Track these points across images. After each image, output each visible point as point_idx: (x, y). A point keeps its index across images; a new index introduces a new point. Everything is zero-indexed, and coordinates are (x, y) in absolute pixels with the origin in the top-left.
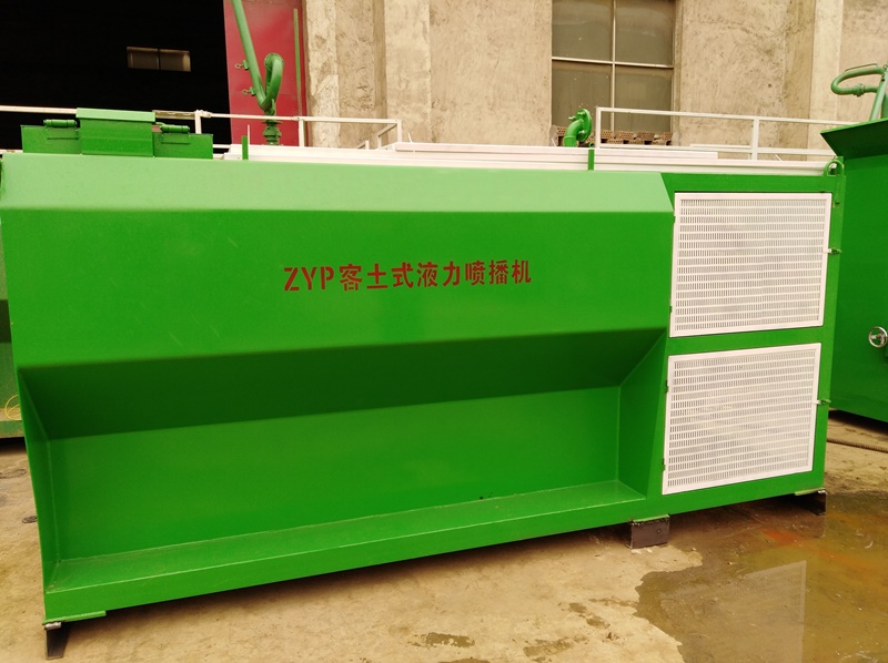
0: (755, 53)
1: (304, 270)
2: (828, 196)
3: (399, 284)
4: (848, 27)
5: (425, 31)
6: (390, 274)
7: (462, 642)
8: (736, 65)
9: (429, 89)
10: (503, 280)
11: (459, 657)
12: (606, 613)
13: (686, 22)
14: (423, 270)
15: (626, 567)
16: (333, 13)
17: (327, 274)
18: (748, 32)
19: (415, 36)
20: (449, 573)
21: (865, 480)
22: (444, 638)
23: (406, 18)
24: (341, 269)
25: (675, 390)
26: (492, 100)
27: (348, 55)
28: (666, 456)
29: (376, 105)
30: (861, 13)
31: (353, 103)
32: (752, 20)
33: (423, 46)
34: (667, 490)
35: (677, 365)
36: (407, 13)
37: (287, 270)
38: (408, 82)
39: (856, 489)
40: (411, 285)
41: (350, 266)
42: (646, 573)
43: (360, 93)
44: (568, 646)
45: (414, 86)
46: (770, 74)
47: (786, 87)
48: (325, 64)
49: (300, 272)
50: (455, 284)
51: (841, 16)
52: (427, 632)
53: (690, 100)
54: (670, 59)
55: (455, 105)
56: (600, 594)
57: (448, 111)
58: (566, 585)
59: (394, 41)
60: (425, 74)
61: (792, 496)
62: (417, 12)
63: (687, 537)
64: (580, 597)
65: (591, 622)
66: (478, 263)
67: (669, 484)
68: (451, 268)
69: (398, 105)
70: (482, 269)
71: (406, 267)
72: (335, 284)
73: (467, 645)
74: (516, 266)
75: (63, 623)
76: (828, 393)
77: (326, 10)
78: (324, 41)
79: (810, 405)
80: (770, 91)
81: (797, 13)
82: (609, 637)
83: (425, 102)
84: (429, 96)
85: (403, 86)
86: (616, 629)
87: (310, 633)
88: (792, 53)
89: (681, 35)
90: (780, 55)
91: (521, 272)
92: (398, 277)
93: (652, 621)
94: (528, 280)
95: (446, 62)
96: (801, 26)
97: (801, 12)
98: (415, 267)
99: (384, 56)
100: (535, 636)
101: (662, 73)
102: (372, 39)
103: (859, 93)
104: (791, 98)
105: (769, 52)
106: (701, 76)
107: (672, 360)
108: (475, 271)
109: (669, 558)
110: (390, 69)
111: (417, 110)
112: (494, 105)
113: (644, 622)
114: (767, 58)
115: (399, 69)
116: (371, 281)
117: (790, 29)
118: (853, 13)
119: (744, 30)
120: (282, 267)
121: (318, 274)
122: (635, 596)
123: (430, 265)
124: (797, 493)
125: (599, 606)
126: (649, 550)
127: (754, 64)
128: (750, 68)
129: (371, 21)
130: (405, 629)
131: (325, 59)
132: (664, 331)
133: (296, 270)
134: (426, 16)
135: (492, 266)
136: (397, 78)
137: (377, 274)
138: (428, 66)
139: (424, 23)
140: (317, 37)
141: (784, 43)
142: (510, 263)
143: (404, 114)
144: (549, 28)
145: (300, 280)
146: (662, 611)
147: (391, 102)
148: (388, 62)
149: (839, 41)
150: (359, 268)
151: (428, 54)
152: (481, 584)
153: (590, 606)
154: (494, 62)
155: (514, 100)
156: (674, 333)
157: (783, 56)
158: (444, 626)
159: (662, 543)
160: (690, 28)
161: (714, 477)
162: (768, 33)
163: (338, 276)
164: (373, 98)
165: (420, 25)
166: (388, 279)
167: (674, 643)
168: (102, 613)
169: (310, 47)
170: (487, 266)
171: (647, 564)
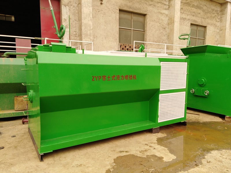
0: (162, 29)
1: (96, 77)
2: (187, 63)
3: (113, 79)
4: (180, 24)
5: (91, 20)
6: (111, 77)
7: (127, 152)
8: (158, 31)
9: (92, 33)
10: (131, 79)
11: (127, 154)
12: (152, 145)
13: (147, 21)
14: (117, 77)
15: (153, 137)
16: (68, 14)
17: (100, 77)
18: (160, 24)
19: (89, 21)
20: (119, 140)
21: (192, 119)
22: (123, 151)
23: (87, 16)
24: (102, 76)
25: (161, 101)
26: (105, 36)
27: (72, 24)
28: (159, 115)
29: (78, 36)
30: (183, 21)
31: (73, 35)
32: (161, 21)
33: (91, 23)
34: (159, 121)
35: (161, 96)
36: (87, 15)
37: (93, 77)
38: (87, 31)
39: (191, 121)
40: (115, 80)
41: (104, 76)
42: (157, 138)
43: (75, 33)
44: (147, 151)
45: (88, 32)
46: (165, 33)
47: (168, 36)
48: (66, 25)
49: (95, 77)
50: (123, 80)
51: (179, 22)
52: (119, 150)
53: (148, 38)
54: (144, 29)
55: (97, 37)
56: (150, 142)
57: (95, 39)
58: (143, 141)
59: (84, 21)
60: (91, 30)
61: (181, 122)
62: (89, 15)
63: (163, 131)
64: (146, 143)
65: (150, 147)
66: (127, 75)
67: (160, 120)
68: (122, 76)
69: (85, 37)
70: (128, 77)
71: (114, 76)
72: (101, 79)
73: (128, 152)
74: (134, 76)
75: (44, 154)
76: (187, 101)
77: (67, 13)
78: (66, 20)
79: (183, 104)
80: (165, 37)
81: (170, 21)
82: (154, 149)
83: (91, 36)
84: (92, 35)
85: (86, 32)
86: (155, 148)
87: (95, 153)
88: (169, 29)
89: (146, 24)
90: (167, 29)
91: (135, 77)
92: (113, 78)
93: (161, 146)
94: (136, 79)
95: (95, 27)
96: (171, 23)
97: (171, 20)
98: (116, 76)
99: (81, 25)
100: (140, 150)
101: (142, 32)
102: (77, 20)
103: (184, 39)
104: (169, 39)
105: (164, 29)
106: (150, 33)
107: (160, 95)
108: (126, 77)
109: (160, 135)
110: (83, 28)
111: (89, 38)
112: (106, 37)
113: (160, 146)
114: (164, 30)
115: (85, 28)
116: (108, 79)
117: (169, 24)
118: (181, 21)
119: (159, 23)
120: (92, 76)
121: (98, 77)
122: (157, 142)
123: (118, 76)
124: (182, 122)
125: (151, 144)
126: (156, 134)
127: (162, 31)
128: (161, 32)
129: (77, 16)
130: (114, 151)
131: (66, 24)
132: (159, 89)
133: (94, 77)
134: (91, 16)
135: (130, 76)
136: (84, 30)
137: (109, 77)
138: (92, 28)
139: (91, 18)
140: (64, 19)
141: (168, 27)
142: (133, 76)
143: (86, 39)
144: (118, 20)
145: (95, 79)
146: (162, 144)
147: (83, 36)
148: (82, 26)
149: (179, 27)
150: (106, 76)
151: (92, 25)
152: (126, 142)
153: (149, 144)
154: (106, 27)
155: (110, 36)
156: (161, 90)
157: (167, 30)
158: (122, 149)
159: (158, 133)
160: (148, 22)
161: (167, 119)
162: (164, 24)
163: (102, 78)
164: (78, 34)
165: (90, 18)
166: (111, 79)
167: (166, 149)
168: (52, 151)
169: (62, 21)
170: (128, 76)
171: (156, 136)
